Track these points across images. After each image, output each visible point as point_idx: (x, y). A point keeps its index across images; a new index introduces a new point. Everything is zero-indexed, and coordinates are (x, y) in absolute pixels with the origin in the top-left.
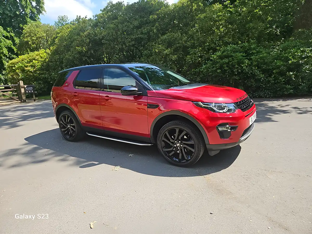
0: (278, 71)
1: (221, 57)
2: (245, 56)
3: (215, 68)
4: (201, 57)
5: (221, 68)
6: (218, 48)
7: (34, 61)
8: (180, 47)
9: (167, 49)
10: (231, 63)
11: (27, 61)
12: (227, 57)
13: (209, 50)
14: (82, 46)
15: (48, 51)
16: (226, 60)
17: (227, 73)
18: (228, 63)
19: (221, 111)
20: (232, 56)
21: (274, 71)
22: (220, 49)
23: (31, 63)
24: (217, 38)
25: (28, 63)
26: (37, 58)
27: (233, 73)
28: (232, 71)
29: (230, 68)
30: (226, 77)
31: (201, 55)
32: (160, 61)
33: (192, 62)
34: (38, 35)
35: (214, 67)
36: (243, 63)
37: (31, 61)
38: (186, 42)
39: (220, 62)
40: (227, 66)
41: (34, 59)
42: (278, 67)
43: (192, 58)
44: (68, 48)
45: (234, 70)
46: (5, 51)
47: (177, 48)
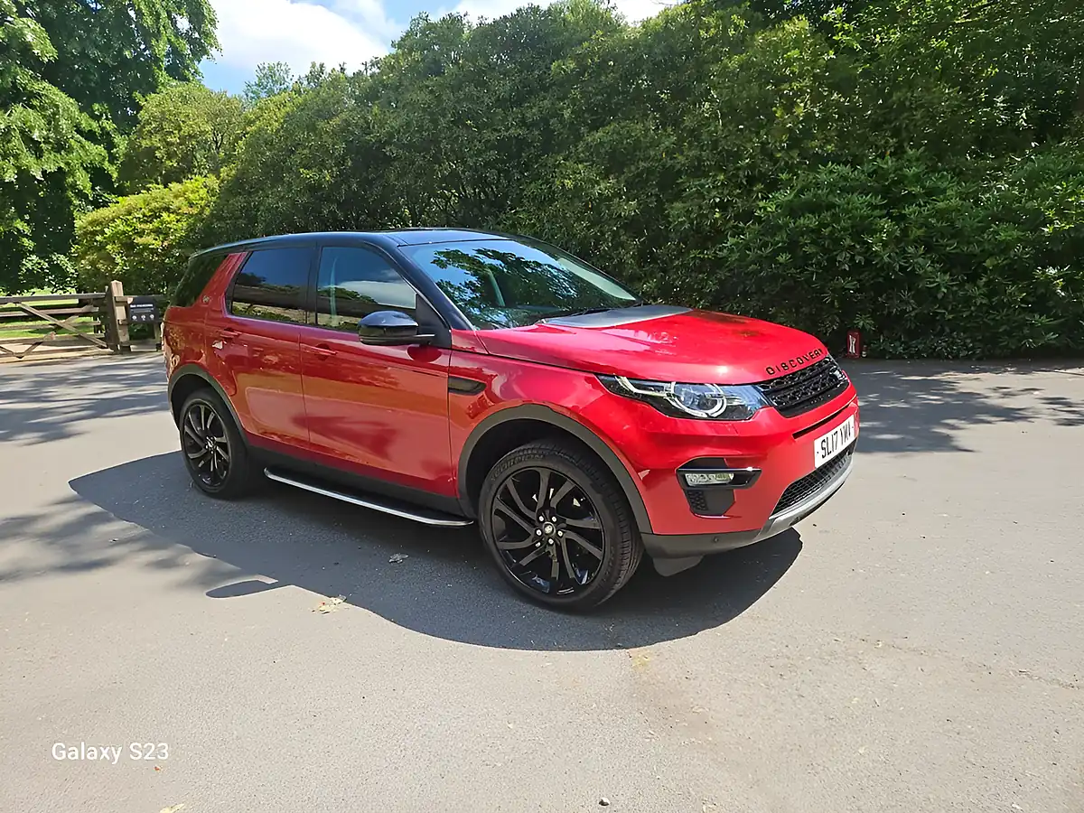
0: (1000, 261)
1: (792, 210)
2: (882, 207)
3: (769, 250)
4: (723, 207)
5: (792, 246)
6: (784, 176)
7: (165, 215)
8: (649, 171)
9: (606, 177)
10: (826, 231)
11: (144, 216)
12: (814, 208)
13: (752, 180)
14: (322, 166)
15: (213, 181)
16: (810, 221)
17: (812, 265)
18: (817, 231)
20: (831, 206)
21: (988, 263)
22: (791, 179)
23: (156, 223)
24: (782, 141)
25: (146, 222)
26: (176, 204)
27: (831, 269)
28: (832, 260)
29: (825, 251)
30: (808, 281)
31: (722, 201)
32: (578, 220)
33: (692, 224)
34: (185, 130)
35: (765, 245)
36: (872, 232)
37: (155, 215)
38: (670, 153)
39: (787, 225)
40: (813, 242)
41: (167, 209)
42: (1005, 248)
43: (691, 212)
44: (275, 171)
45: (837, 255)
46: (83, 180)
47: (639, 175)
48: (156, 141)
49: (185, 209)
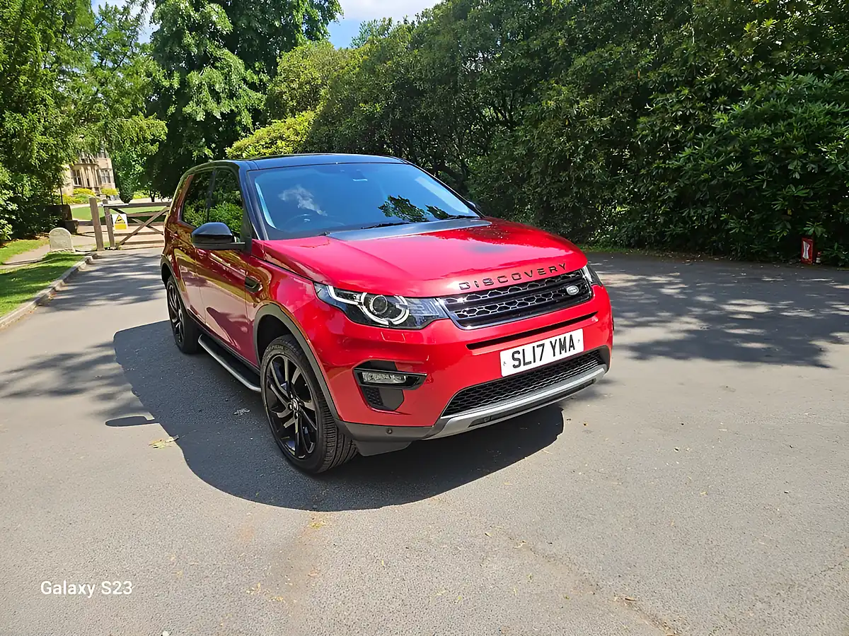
1: (747, 121)
3: (721, 159)
4: (684, 120)
5: (744, 156)
6: (745, 88)
7: (279, 142)
8: (625, 89)
9: (584, 97)
10: (778, 141)
11: (266, 143)
12: (773, 119)
13: (716, 93)
14: (377, 100)
15: (313, 114)
16: (764, 131)
17: (762, 174)
18: (769, 140)
19: (384, 322)
20: (787, 116)
22: (753, 90)
23: (273, 149)
24: (747, 55)
25: (267, 147)
26: (287, 133)
27: (784, 177)
28: (784, 168)
29: (775, 159)
30: (759, 188)
31: (684, 114)
32: (558, 135)
33: (654, 136)
34: (303, 78)
35: (718, 156)
36: (829, 141)
37: (273, 142)
38: (645, 71)
39: (738, 135)
40: (764, 152)
41: (281, 138)
43: (655, 125)
44: (349, 105)
45: (789, 164)
46: (246, 119)
47: (615, 93)
48: (283, 87)
49: (293, 138)
